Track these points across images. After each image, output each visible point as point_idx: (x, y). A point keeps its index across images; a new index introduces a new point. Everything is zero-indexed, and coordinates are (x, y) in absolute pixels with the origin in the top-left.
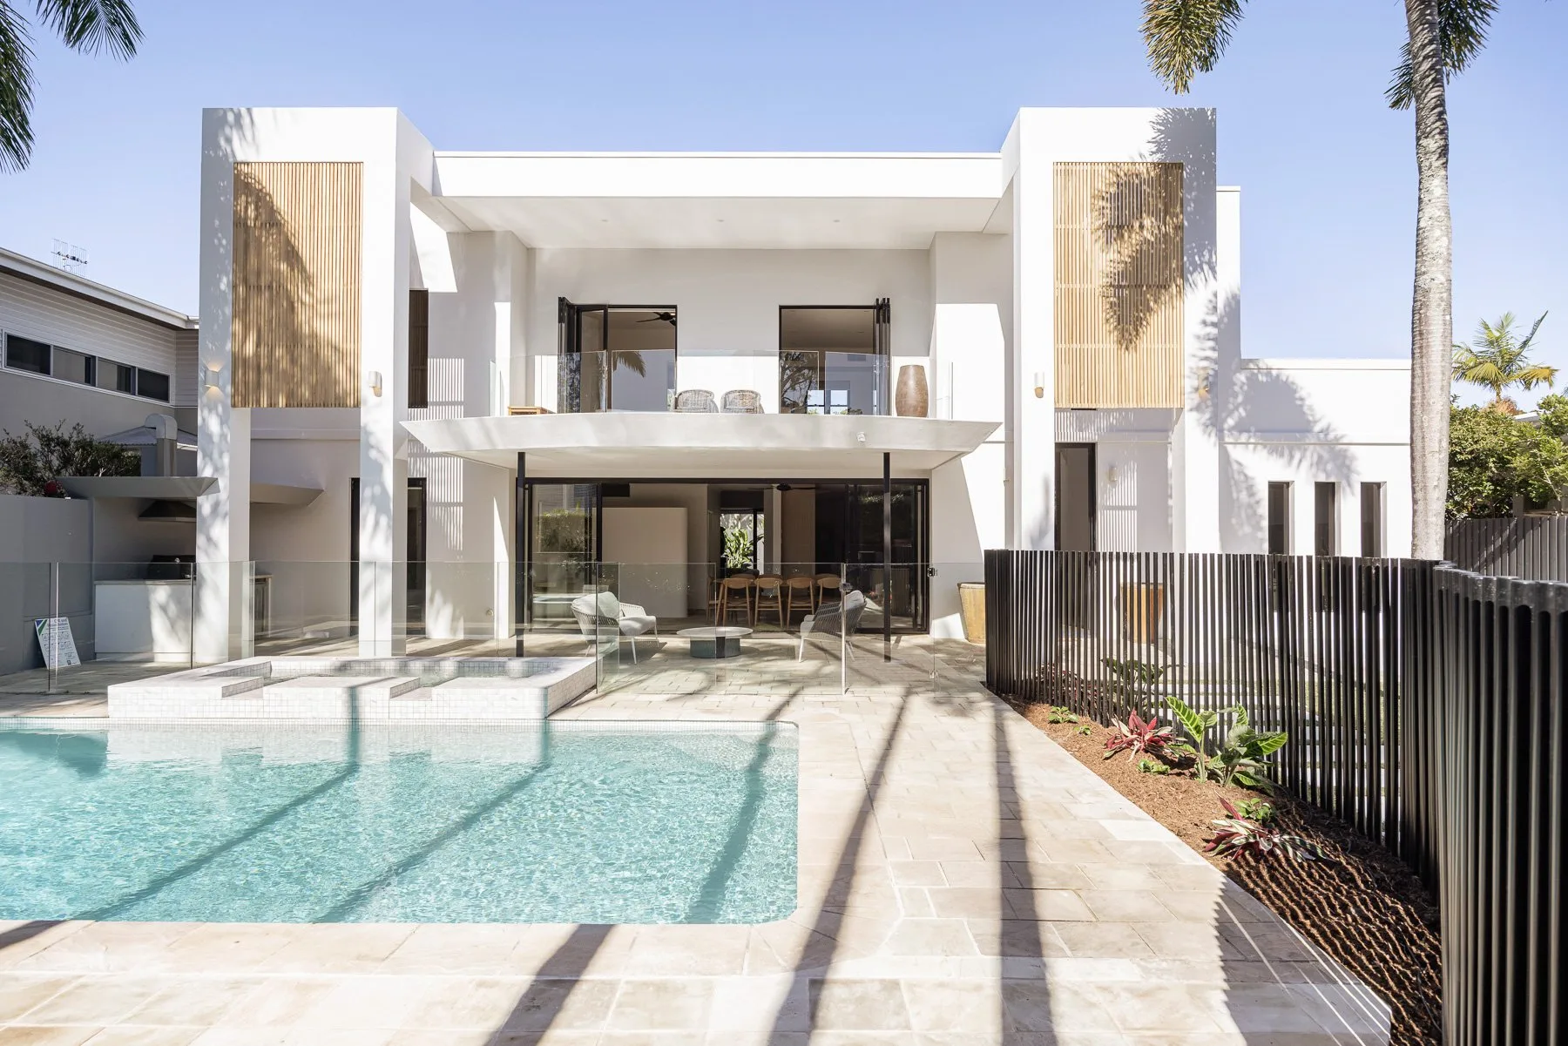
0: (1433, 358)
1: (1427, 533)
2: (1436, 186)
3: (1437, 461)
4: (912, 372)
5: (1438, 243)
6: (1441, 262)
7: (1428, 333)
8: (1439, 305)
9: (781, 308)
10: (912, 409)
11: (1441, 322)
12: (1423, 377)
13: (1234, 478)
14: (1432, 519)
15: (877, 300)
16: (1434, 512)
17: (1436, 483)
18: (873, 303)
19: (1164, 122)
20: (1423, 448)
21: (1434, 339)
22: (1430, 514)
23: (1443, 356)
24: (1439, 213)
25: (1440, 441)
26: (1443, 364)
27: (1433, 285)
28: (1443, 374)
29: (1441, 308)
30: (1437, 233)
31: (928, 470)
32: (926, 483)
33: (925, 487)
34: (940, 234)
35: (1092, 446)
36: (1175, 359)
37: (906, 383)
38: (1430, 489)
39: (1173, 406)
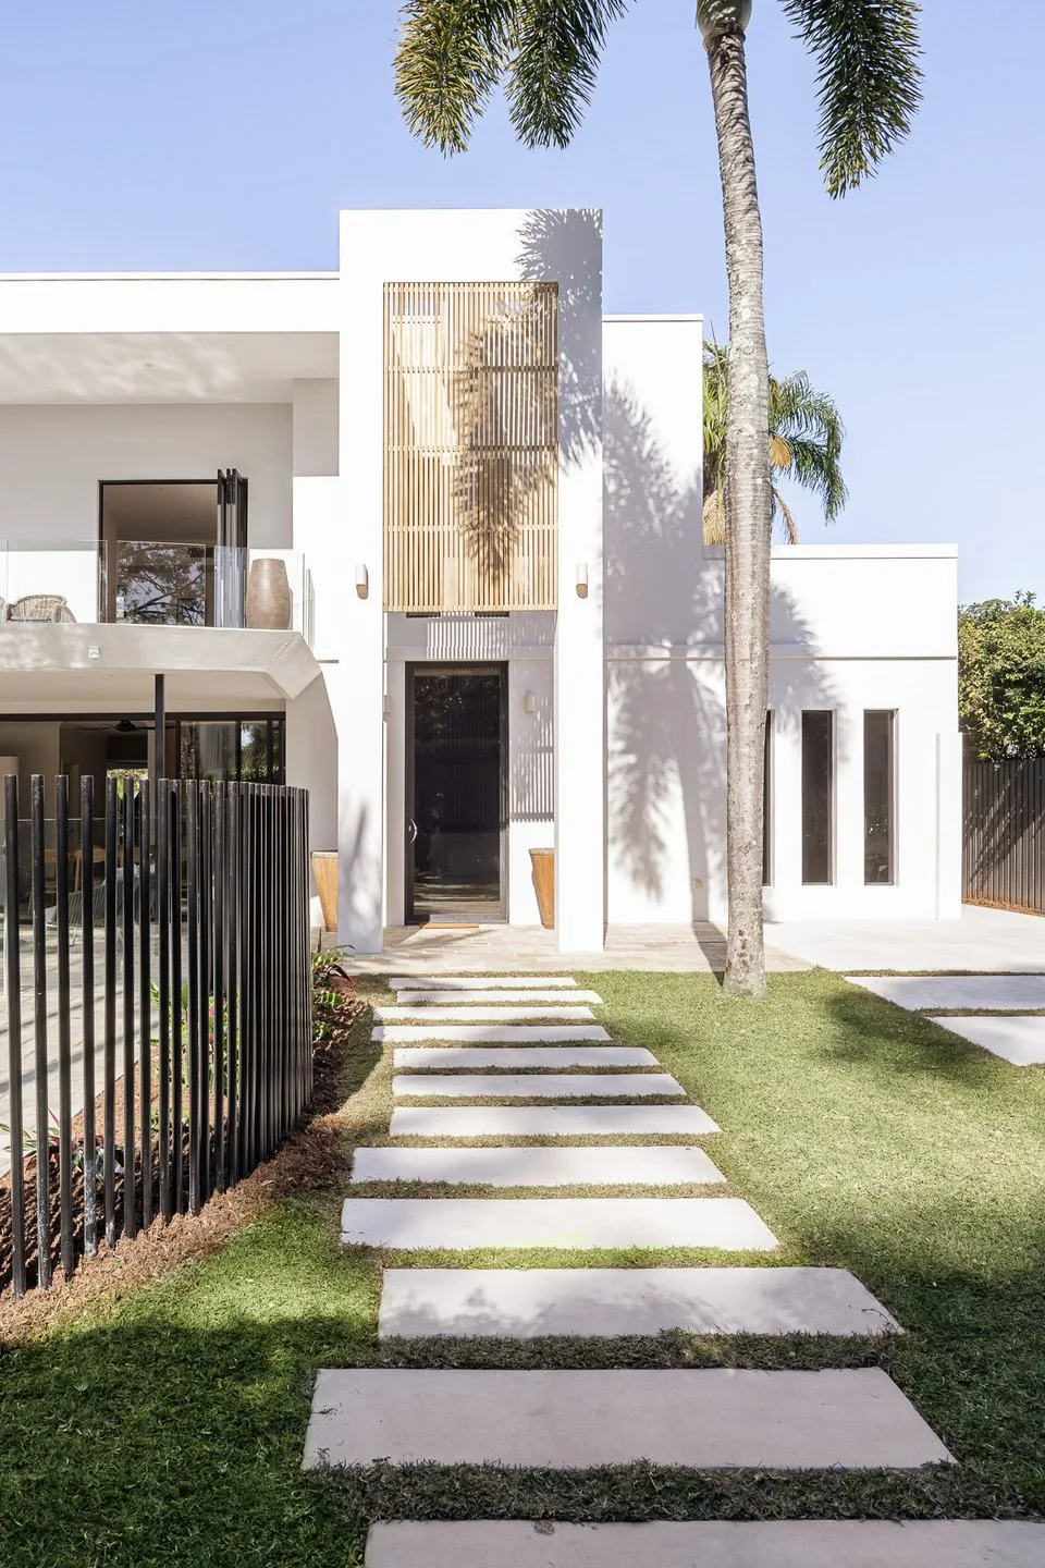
0: (742, 535)
1: (739, 769)
2: (745, 307)
3: (748, 672)
4: (266, 567)
5: (745, 382)
6: (749, 406)
7: (737, 503)
8: (748, 464)
9: (102, 484)
10: (262, 619)
11: (751, 487)
12: (732, 560)
13: (702, 710)
14: (745, 750)
15: (219, 471)
16: (747, 741)
17: (747, 702)
18: (215, 477)
19: (533, 230)
20: (733, 654)
21: (743, 510)
22: (742, 743)
23: (753, 532)
24: (747, 343)
25: (752, 645)
26: (754, 543)
27: (742, 438)
28: (754, 556)
29: (751, 468)
30: (745, 369)
31: (283, 701)
32: (281, 716)
33: (270, 724)
34: (300, 382)
35: (504, 665)
36: (546, 545)
37: (257, 585)
38: (741, 710)
39: (546, 607)
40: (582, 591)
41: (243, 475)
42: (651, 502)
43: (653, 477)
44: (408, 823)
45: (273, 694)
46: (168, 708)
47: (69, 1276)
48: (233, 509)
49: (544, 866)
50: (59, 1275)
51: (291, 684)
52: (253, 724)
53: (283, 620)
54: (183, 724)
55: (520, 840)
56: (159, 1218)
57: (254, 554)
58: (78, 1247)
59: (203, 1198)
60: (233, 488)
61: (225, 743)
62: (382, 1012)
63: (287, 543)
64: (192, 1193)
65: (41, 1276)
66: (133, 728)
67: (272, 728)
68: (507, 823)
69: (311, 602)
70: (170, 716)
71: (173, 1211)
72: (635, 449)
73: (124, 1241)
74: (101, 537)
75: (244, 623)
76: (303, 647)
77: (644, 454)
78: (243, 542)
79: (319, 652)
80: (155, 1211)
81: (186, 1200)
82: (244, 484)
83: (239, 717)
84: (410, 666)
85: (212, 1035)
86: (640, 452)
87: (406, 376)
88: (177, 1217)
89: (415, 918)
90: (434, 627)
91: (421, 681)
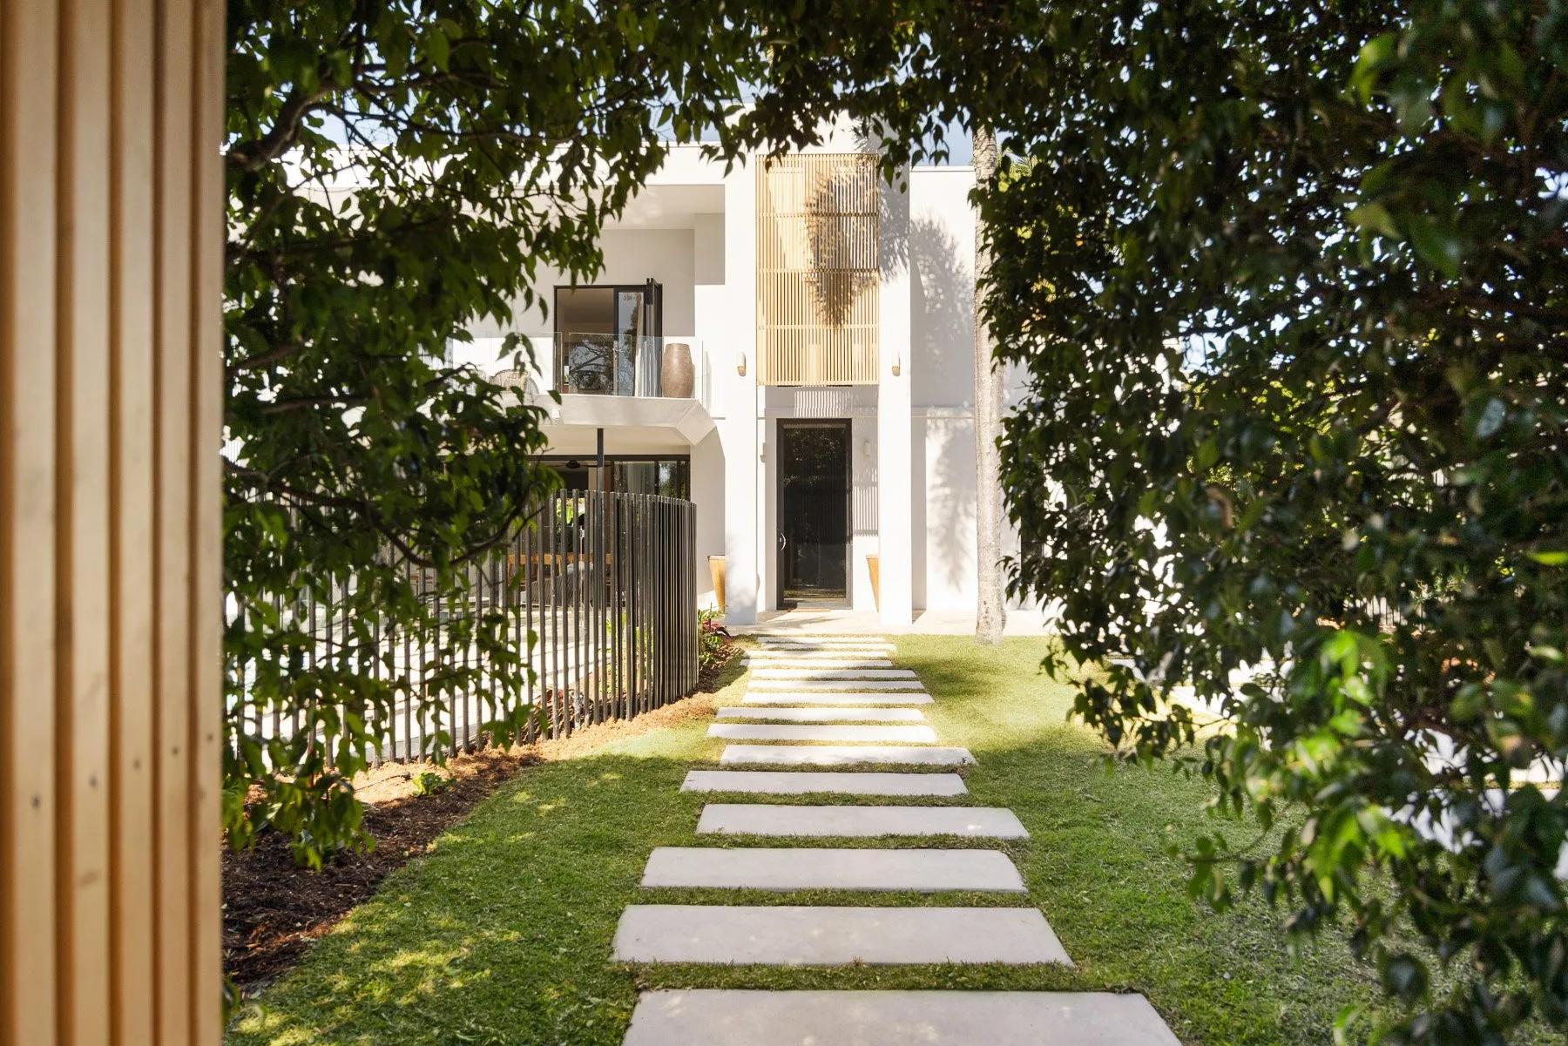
1: (983, 494)
4: (676, 350)
9: (556, 288)
10: (673, 390)
14: (987, 482)
15: (641, 279)
17: (988, 450)
20: (979, 419)
22: (984, 477)
25: (991, 414)
31: (688, 447)
32: (687, 458)
33: (679, 464)
34: (699, 217)
35: (848, 422)
36: (870, 337)
37: (669, 362)
38: (984, 456)
39: (871, 382)
40: (897, 372)
41: (658, 282)
42: (959, 305)
43: (960, 288)
44: (779, 536)
45: (679, 442)
46: (606, 452)
47: (568, 737)
48: (652, 308)
49: (873, 564)
50: (563, 734)
51: (693, 435)
52: (669, 463)
53: (688, 390)
54: (617, 463)
55: (860, 549)
56: (611, 719)
57: (667, 340)
58: (572, 725)
59: (634, 714)
60: (652, 293)
61: (647, 478)
62: (748, 652)
63: (692, 333)
64: (628, 710)
65: (554, 734)
66: (578, 465)
67: (682, 465)
68: (851, 537)
69: (708, 375)
70: (608, 457)
71: (618, 717)
72: (947, 266)
73: (594, 725)
74: (555, 330)
75: (659, 394)
76: (701, 411)
77: (954, 270)
78: (659, 333)
79: (713, 413)
80: (609, 714)
81: (625, 714)
82: (659, 288)
83: (657, 458)
84: (780, 422)
85: (638, 645)
86: (950, 268)
87: (779, 220)
88: (620, 720)
89: (784, 605)
90: (799, 395)
91: (787, 431)
